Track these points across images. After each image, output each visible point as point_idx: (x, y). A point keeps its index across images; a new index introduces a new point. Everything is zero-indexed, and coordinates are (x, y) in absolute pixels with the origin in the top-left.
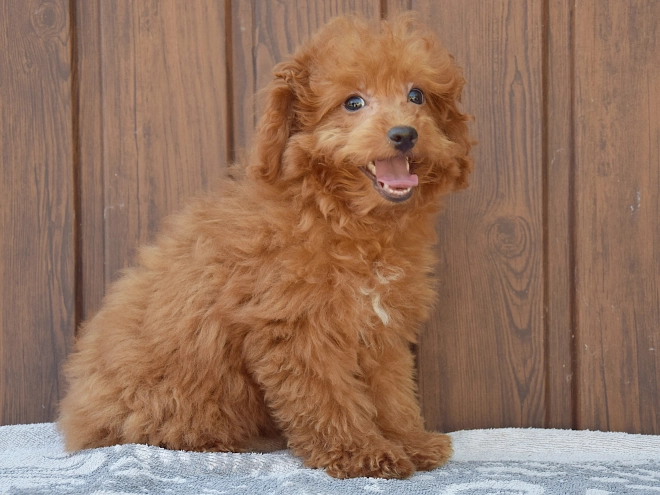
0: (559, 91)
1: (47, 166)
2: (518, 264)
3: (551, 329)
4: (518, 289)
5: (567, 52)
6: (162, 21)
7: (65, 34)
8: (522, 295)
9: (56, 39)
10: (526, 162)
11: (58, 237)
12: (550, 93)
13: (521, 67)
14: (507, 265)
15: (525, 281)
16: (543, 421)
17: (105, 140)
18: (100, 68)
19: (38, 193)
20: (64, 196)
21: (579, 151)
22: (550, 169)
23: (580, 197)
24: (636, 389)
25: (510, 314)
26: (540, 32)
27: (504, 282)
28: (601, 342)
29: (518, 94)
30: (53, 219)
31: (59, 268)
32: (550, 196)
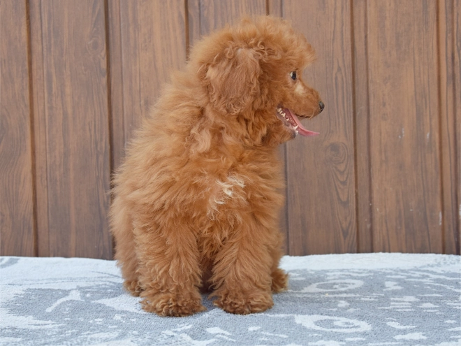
0: (361, 77)
1: (95, 121)
2: (342, 167)
3: (359, 201)
4: (342, 180)
5: (364, 56)
6: (153, 45)
7: (104, 53)
8: (344, 183)
9: (99, 56)
10: (344, 114)
11: (101, 158)
12: (356, 78)
13: (341, 64)
14: (336, 168)
15: (345, 176)
16: (356, 249)
17: (125, 107)
18: (122, 71)
19: (91, 136)
20: (104, 137)
21: (371, 107)
22: (357, 117)
23: (373, 131)
24: (404, 231)
25: (338, 194)
26: (350, 46)
27: (335, 177)
28: (385, 207)
29: (339, 79)
30: (99, 149)
31: (102, 175)
32: (357, 131)
